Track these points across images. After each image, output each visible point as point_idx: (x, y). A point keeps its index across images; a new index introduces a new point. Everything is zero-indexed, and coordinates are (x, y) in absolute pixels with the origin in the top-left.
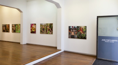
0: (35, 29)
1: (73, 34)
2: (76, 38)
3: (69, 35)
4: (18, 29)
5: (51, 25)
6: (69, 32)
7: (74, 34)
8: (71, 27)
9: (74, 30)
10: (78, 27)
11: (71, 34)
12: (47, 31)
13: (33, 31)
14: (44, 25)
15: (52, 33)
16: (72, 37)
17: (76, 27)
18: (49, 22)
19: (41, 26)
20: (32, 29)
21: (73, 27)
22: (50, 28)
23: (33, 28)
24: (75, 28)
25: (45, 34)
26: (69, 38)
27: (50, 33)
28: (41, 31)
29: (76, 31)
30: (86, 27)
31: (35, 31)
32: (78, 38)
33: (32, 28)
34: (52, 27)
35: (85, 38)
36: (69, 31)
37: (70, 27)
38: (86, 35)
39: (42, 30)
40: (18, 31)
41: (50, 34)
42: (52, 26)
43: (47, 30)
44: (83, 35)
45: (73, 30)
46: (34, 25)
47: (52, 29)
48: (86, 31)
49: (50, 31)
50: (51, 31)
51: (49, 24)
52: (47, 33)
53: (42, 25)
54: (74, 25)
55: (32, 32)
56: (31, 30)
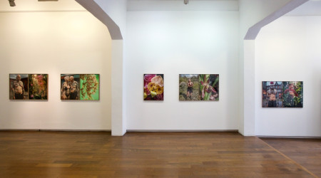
0: (160, 89)
1: (272, 97)
2: (281, 107)
3: (263, 101)
4: (88, 89)
5: (214, 79)
6: (263, 95)
7: (276, 97)
8: (269, 84)
9: (275, 90)
10: (284, 83)
11: (268, 97)
12: (200, 93)
13: (154, 93)
14: (192, 78)
15: (217, 99)
16: (272, 105)
17: (279, 83)
18: (208, 72)
19: (180, 81)
20: (150, 89)
21: (272, 83)
22: (211, 85)
23: (155, 87)
24: (277, 84)
25: (195, 100)
26: (263, 106)
27: (212, 98)
28: (180, 94)
29: (280, 91)
30: (302, 83)
31: (163, 94)
32: (285, 106)
33: (148, 86)
34: (218, 83)
35: (300, 105)
36: (263, 92)
37: (264, 83)
38: (302, 100)
39: (186, 92)
40: (89, 94)
41: (210, 100)
42: (217, 80)
43: (203, 91)
44: (296, 99)
45: (272, 89)
46: (156, 76)
47: (216, 89)
48: (301, 92)
49: (210, 94)
50: (213, 94)
51: (207, 76)
52: (202, 99)
53: (185, 77)
54: (274, 80)
55: (149, 98)
56: (146, 90)
